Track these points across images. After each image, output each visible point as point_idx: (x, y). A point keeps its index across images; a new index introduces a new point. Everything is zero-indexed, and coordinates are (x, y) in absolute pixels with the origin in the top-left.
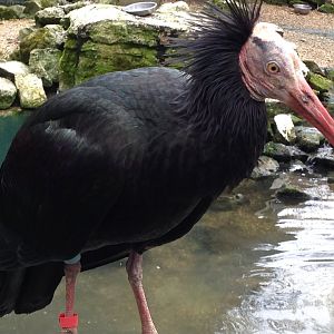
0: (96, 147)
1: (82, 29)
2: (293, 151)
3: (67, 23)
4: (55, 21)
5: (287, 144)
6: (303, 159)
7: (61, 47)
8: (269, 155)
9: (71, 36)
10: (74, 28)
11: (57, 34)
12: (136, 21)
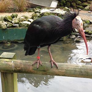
0: (42, 28)
1: (42, 13)
2: (78, 34)
3: (40, 12)
4: (38, 12)
5: (77, 33)
6: (80, 35)
7: (39, 16)
8: (74, 35)
9: (40, 15)
10: (41, 13)
11: (38, 14)
12: (51, 12)
